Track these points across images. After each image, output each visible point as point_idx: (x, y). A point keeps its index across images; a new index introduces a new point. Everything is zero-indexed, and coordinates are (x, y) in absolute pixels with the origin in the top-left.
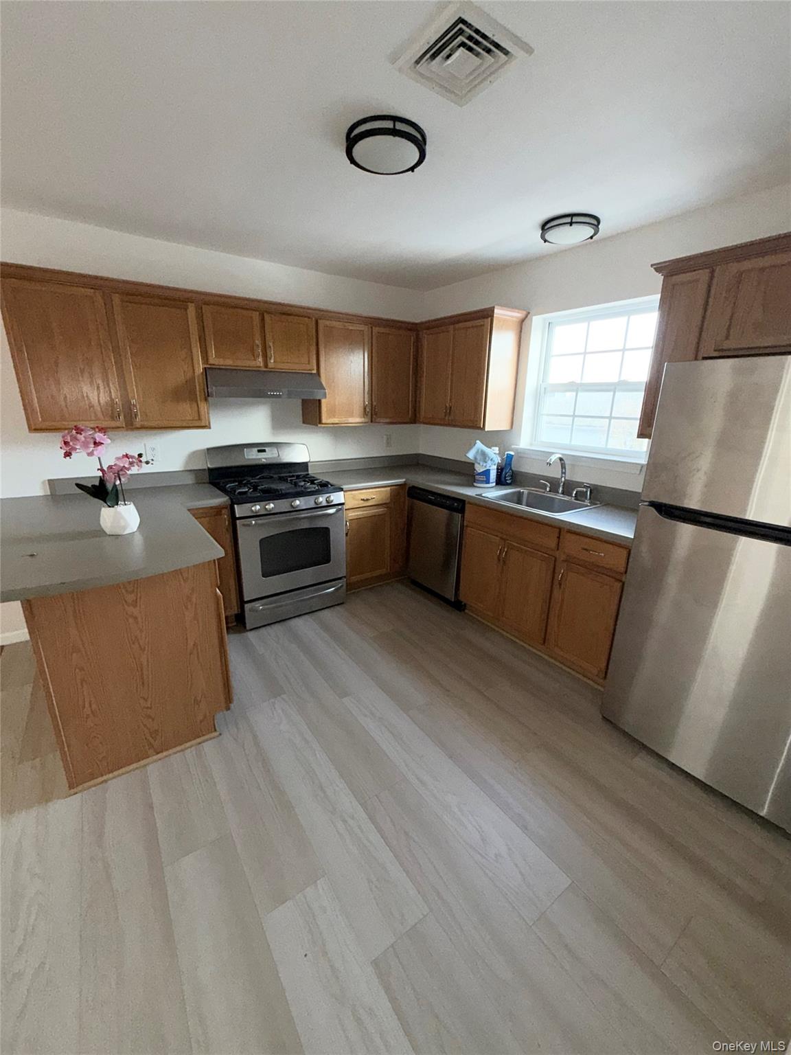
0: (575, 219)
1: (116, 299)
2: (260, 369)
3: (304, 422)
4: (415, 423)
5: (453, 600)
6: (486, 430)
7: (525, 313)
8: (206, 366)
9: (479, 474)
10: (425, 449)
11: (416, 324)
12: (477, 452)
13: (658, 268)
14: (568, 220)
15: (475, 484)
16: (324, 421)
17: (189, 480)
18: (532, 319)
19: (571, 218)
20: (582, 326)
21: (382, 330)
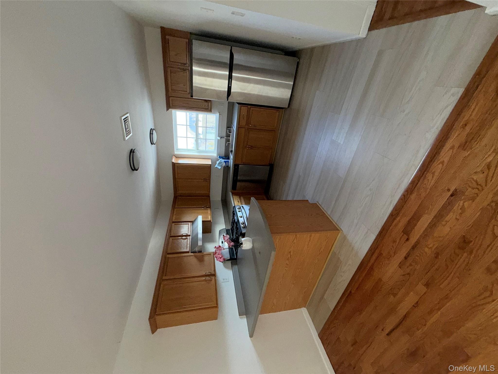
0: (151, 133)
1: (164, 278)
2: (191, 238)
3: (211, 233)
4: (209, 197)
5: (269, 167)
6: (211, 164)
7: (174, 156)
8: (190, 252)
9: (226, 164)
10: (219, 198)
11: (174, 196)
12: (219, 166)
13: (167, 110)
14: (151, 135)
15: (229, 166)
16: (210, 220)
17: (236, 267)
18: (176, 154)
19: (151, 134)
20: (179, 139)
21: (176, 204)
